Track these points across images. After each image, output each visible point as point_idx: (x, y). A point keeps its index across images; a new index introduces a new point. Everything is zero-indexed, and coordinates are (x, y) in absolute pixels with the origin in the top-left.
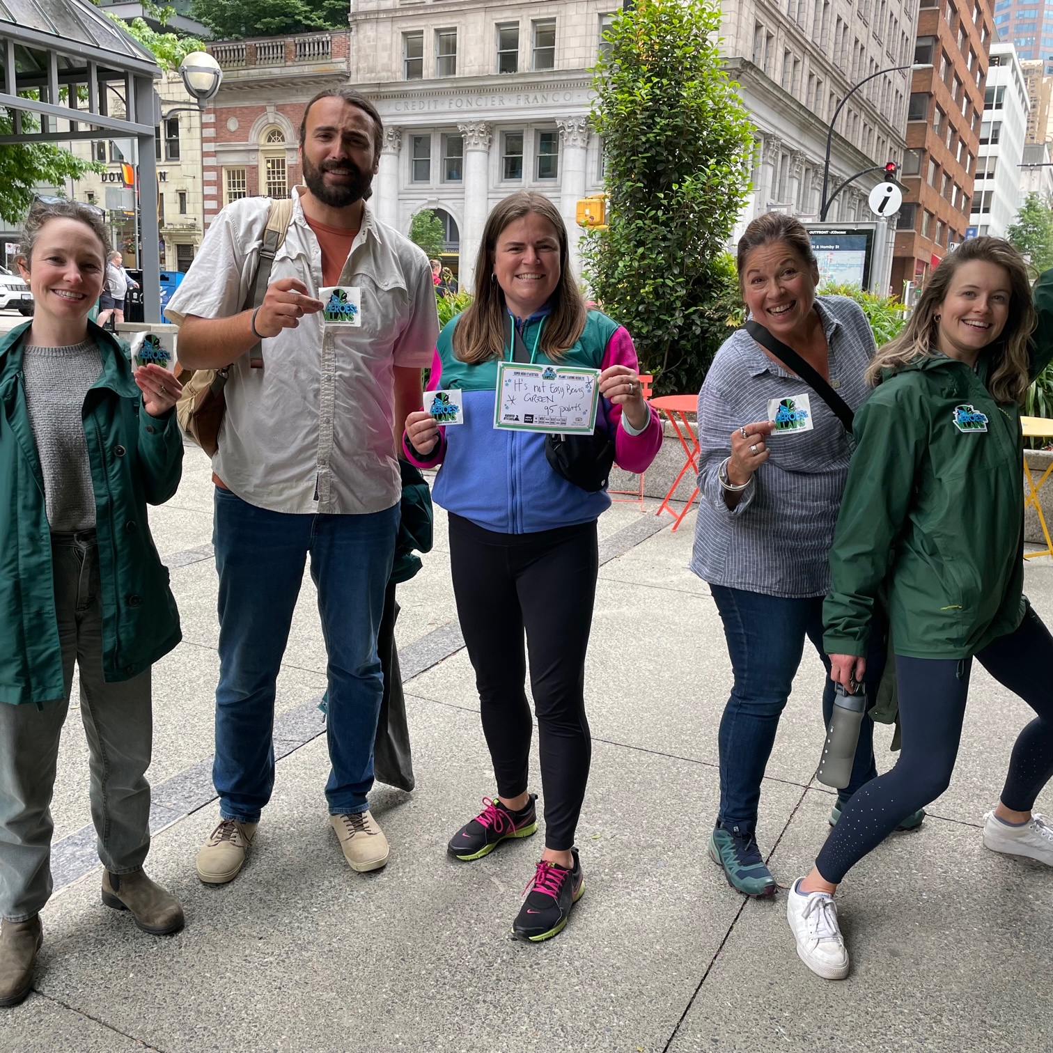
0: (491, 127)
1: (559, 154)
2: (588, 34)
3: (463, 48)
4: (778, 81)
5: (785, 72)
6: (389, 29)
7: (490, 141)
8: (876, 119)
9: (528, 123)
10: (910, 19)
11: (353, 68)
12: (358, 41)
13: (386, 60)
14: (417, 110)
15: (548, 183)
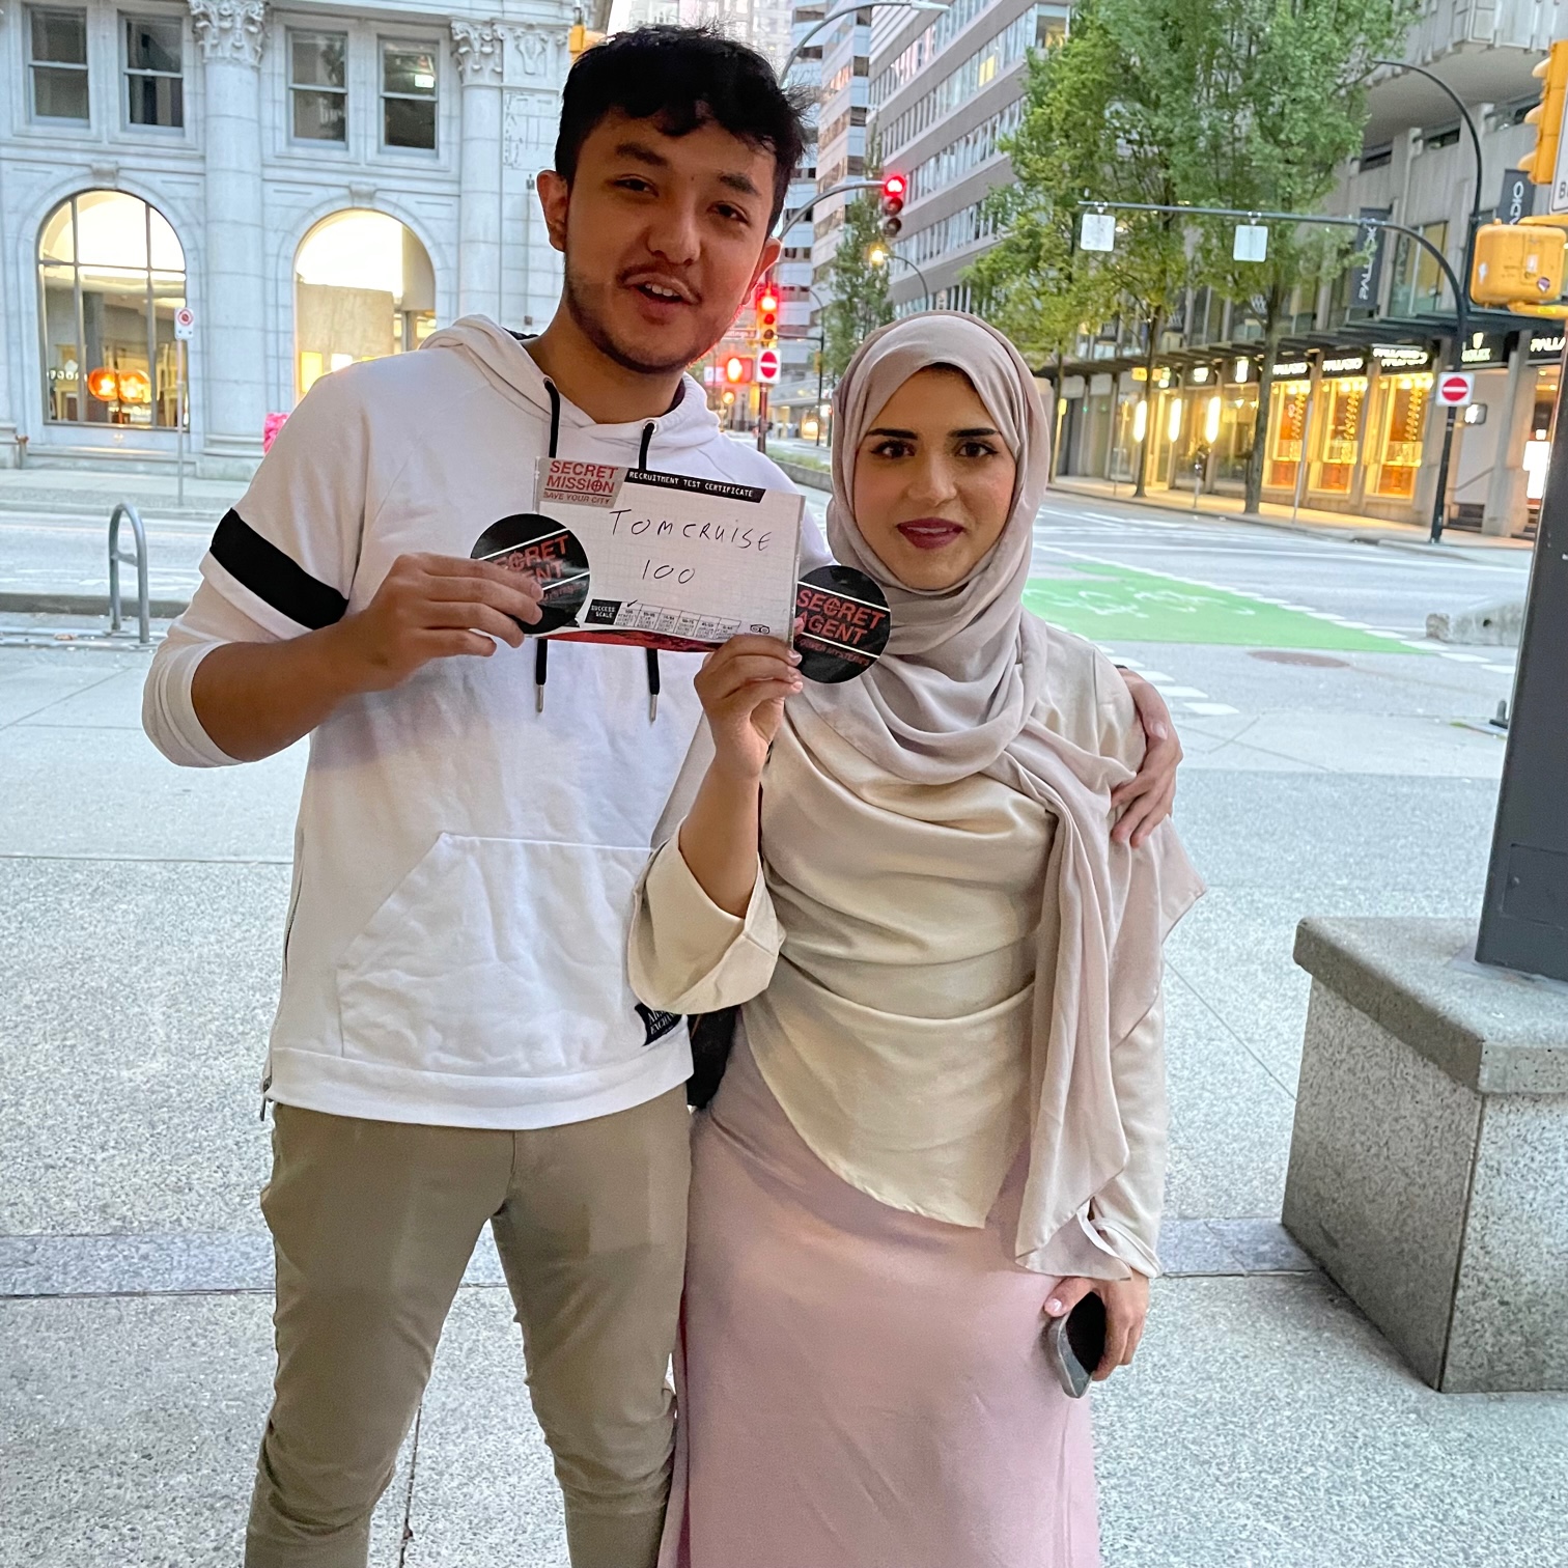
1: (187, 76)
15: (161, 136)
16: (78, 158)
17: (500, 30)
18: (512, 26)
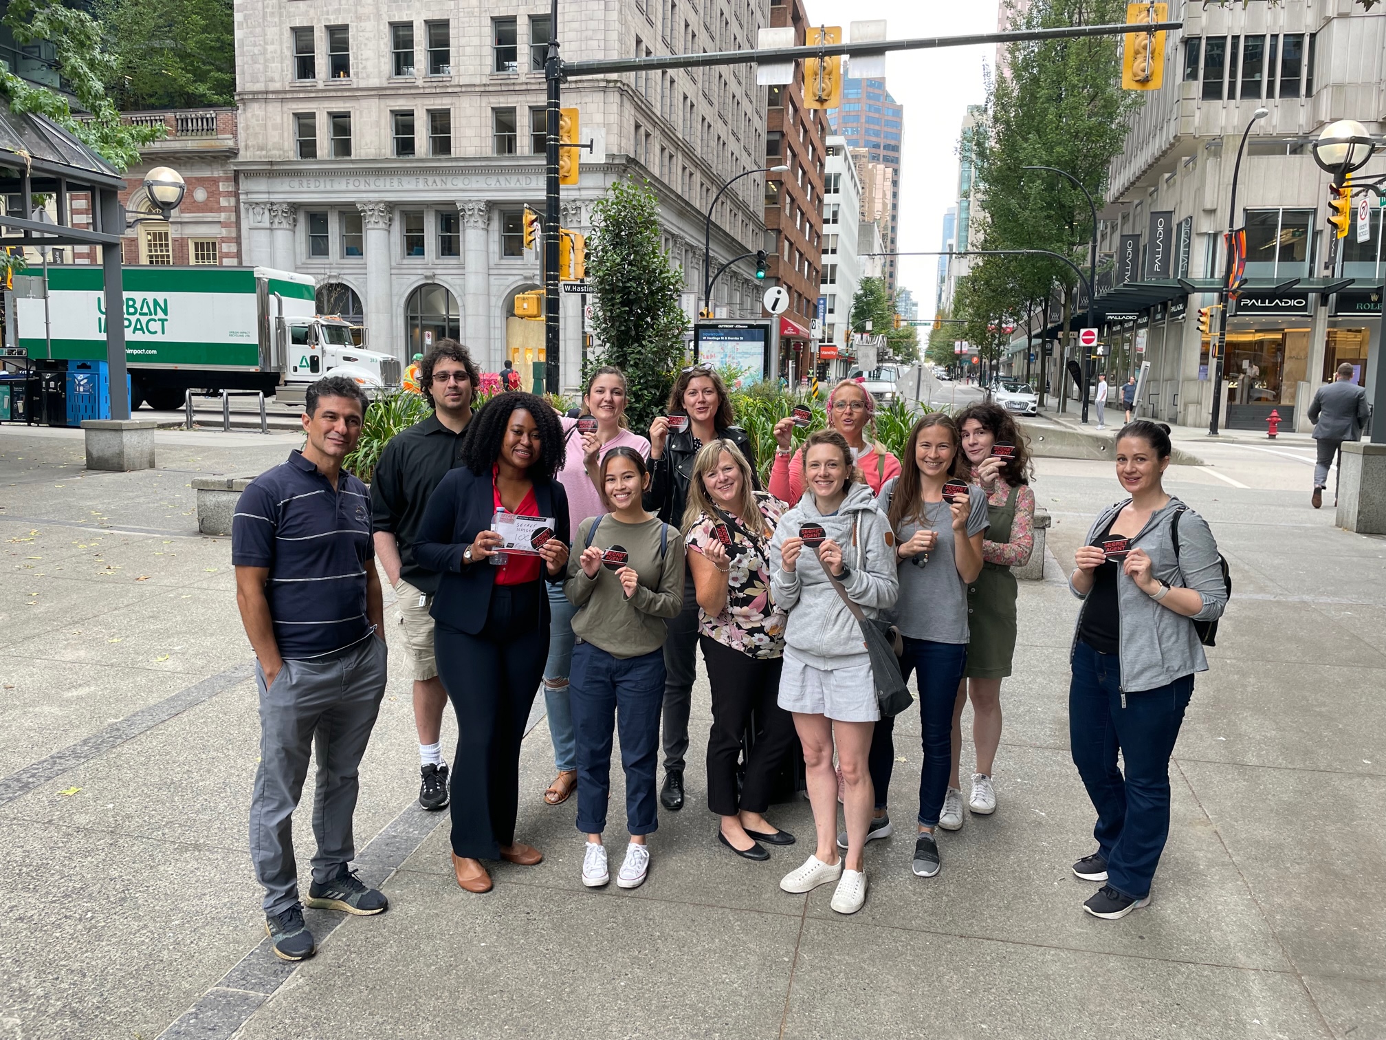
0: (391, 207)
1: (461, 234)
2: (483, 125)
3: (358, 131)
4: (657, 174)
5: (662, 165)
6: (279, 109)
7: (390, 220)
8: (740, 206)
9: (429, 205)
10: (761, 118)
11: (241, 145)
12: (246, 119)
13: (276, 139)
14: (313, 188)
15: (451, 261)
16: (419, 271)
17: (578, 204)
18: (584, 201)
